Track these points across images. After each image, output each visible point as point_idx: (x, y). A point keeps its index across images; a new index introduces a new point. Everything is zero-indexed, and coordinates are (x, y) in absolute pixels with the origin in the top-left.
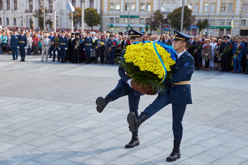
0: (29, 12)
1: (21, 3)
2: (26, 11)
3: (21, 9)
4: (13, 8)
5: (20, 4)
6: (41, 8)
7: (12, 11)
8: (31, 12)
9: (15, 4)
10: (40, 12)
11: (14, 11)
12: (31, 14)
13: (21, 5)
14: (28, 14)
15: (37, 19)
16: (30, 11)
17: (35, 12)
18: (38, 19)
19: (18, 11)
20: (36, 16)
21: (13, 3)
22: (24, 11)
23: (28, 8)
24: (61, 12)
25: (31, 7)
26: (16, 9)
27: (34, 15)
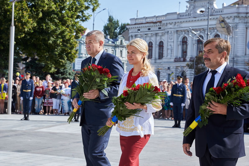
0: (180, 61)
1: (169, 47)
2: (177, 60)
3: (169, 57)
4: (157, 56)
5: (168, 49)
6: (201, 53)
7: (155, 59)
8: (185, 60)
9: (159, 49)
10: (199, 60)
11: (158, 61)
12: (184, 64)
13: (169, 51)
14: (178, 64)
15: (193, 72)
16: (182, 59)
17: (190, 61)
18: (195, 71)
19: (164, 60)
20: (190, 67)
21: (157, 49)
22: (173, 60)
23: (180, 55)
24: (234, 58)
25: (184, 52)
26: (161, 56)
27: (188, 65)
